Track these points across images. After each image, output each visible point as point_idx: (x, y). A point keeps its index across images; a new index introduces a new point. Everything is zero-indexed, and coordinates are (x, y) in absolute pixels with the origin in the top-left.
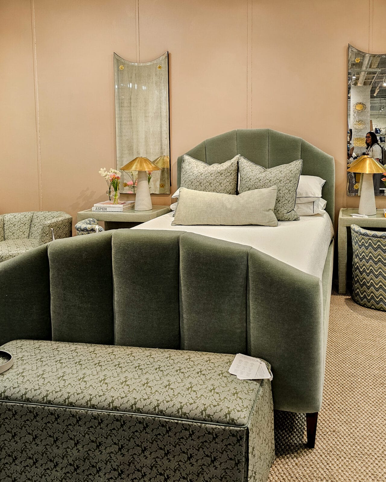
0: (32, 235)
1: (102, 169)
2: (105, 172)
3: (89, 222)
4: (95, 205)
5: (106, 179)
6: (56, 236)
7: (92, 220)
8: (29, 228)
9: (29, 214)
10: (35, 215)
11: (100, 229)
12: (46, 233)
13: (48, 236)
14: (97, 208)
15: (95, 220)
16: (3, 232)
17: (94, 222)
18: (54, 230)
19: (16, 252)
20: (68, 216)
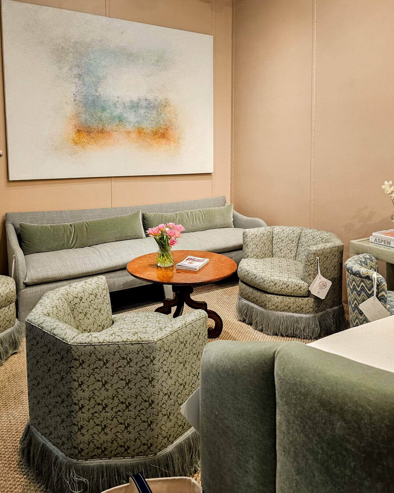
0: (299, 256)
1: (386, 182)
2: (391, 186)
3: (364, 260)
4: (373, 234)
5: (392, 198)
6: (323, 268)
7: (368, 257)
8: (296, 247)
9: (297, 230)
10: (303, 232)
11: (379, 279)
12: (311, 262)
13: (312, 266)
14: (377, 239)
15: (373, 258)
16: (271, 246)
17: (372, 261)
18: (321, 260)
19: (278, 278)
20: (338, 242)
